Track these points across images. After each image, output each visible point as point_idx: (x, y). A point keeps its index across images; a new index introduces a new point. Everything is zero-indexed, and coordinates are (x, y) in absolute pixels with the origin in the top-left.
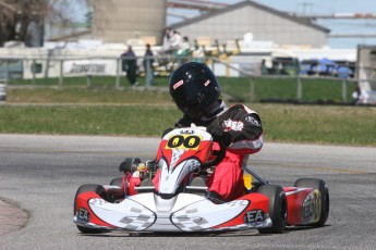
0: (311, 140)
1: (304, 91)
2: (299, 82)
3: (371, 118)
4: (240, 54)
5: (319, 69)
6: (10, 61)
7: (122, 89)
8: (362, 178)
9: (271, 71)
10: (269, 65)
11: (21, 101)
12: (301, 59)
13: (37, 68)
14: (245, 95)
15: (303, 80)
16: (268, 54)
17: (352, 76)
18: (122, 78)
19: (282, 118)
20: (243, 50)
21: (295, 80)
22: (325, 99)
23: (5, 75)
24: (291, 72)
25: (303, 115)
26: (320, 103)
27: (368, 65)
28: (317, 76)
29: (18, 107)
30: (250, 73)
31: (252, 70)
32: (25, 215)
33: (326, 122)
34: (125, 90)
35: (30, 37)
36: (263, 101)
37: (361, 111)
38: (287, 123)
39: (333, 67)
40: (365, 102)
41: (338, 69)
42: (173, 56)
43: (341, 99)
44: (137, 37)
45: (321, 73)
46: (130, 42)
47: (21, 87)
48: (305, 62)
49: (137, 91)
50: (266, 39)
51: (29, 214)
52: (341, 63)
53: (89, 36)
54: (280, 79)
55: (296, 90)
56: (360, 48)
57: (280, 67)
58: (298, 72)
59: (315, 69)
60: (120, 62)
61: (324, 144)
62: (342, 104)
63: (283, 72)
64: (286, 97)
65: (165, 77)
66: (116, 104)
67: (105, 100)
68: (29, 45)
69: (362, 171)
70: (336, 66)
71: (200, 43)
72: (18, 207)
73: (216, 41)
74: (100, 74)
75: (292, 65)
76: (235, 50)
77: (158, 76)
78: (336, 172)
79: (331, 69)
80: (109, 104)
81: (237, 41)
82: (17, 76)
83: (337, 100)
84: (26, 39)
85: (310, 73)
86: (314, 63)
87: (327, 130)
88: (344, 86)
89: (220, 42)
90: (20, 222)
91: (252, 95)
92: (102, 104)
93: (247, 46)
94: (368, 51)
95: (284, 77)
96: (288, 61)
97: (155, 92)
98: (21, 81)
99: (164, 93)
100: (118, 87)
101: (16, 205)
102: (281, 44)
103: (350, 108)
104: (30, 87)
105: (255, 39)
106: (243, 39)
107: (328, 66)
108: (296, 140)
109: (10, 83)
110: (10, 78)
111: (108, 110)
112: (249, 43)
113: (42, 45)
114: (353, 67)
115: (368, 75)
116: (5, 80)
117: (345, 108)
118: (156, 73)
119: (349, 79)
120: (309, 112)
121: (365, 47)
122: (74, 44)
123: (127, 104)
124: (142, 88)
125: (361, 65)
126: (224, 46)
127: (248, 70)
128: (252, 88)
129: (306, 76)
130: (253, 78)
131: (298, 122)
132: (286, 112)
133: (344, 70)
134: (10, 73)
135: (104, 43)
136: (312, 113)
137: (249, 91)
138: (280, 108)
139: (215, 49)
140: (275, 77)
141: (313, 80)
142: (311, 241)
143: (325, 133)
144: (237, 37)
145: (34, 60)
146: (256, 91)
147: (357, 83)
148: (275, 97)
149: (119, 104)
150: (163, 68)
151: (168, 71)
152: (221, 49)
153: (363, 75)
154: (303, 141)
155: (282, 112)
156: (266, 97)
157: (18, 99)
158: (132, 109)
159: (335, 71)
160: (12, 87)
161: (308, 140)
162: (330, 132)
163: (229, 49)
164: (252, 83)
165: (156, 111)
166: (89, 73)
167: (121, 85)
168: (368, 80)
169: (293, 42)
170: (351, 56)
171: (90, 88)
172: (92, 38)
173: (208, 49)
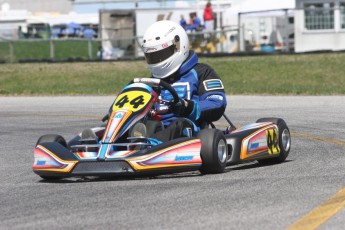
1: (56, 52)
2: (51, 43)
3: (113, 71)
5: (67, 31)
9: (27, 35)
10: (25, 30)
14: (6, 57)
15: (54, 42)
16: (24, 21)
17: (96, 36)
19: (38, 75)
21: (48, 42)
22: (74, 57)
24: (45, 36)
25: (55, 71)
26: (70, 60)
27: (109, 26)
28: (66, 38)
30: (9, 38)
31: (11, 35)
36: (21, 62)
37: (104, 66)
38: (43, 79)
39: (79, 29)
40: (109, 58)
41: (83, 31)
43: (88, 56)
45: (70, 35)
48: (56, 27)
52: (86, 26)
54: (35, 42)
55: (49, 51)
56: (101, 13)
57: (34, 31)
58: (50, 35)
59: (64, 32)
62: (89, 61)
63: (37, 36)
64: (41, 57)
70: (82, 28)
83: (84, 58)
85: (60, 35)
86: (63, 27)
87: (77, 83)
88: (90, 45)
91: (11, 56)
95: (38, 40)
96: (40, 27)
107: (75, 29)
108: (51, 93)
114: (96, 28)
115: (110, 35)
117: (91, 63)
119: (93, 39)
120: (60, 69)
121: (106, 11)
125: (103, 26)
127: (7, 35)
128: (11, 51)
129: (56, 38)
130: (12, 42)
131: (52, 78)
132: (41, 69)
133: (89, 32)
137: (9, 53)
138: (36, 67)
140: (31, 40)
141: (63, 41)
143: (75, 86)
146: (15, 53)
147: (100, 43)
148: (32, 57)
153: (105, 35)
154: (57, 94)
155: (38, 70)
156: (24, 58)
159: (81, 33)
161: (61, 93)
164: (11, 46)
168: (109, 40)
170: (94, 19)
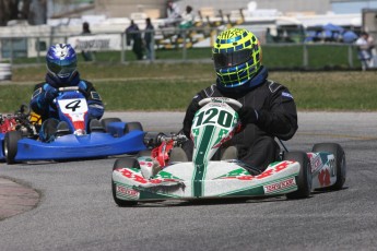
0: (320, 107)
4: (245, 23)
6: (14, 40)
7: (127, 63)
8: (372, 144)
11: (27, 80)
12: (306, 26)
13: (41, 46)
18: (127, 52)
20: (248, 19)
23: (10, 54)
29: (25, 86)
32: (36, 194)
33: (333, 89)
34: (131, 65)
35: (33, 15)
42: (178, 29)
44: (140, 10)
46: (133, 16)
47: (26, 66)
49: (143, 65)
50: (269, 7)
51: (40, 193)
53: (92, 11)
60: (125, 36)
61: (332, 111)
65: (169, 49)
66: (122, 79)
67: (111, 76)
68: (32, 23)
69: (372, 136)
71: (204, 13)
72: (29, 187)
73: (220, 11)
74: (105, 49)
75: (296, 32)
76: (239, 19)
77: (164, 49)
78: (347, 139)
79: (336, 35)
80: (114, 79)
81: (241, 10)
82: (21, 55)
84: (29, 17)
89: (224, 12)
90: (32, 202)
92: (108, 80)
93: (251, 15)
94: (373, 15)
97: (161, 65)
98: (26, 60)
99: (170, 66)
100: (123, 61)
101: (27, 185)
102: (285, 12)
103: (357, 73)
104: (35, 65)
105: (259, 7)
106: (246, 8)
109: (15, 62)
110: (14, 57)
111: (114, 85)
112: (253, 12)
113: (45, 22)
116: (10, 59)
118: (161, 46)
122: (77, 20)
123: (133, 79)
124: (148, 62)
126: (228, 16)
134: (15, 52)
135: (107, 17)
136: (319, 80)
139: (219, 19)
142: (324, 210)
144: (240, 6)
145: (38, 38)
149: (125, 79)
150: (168, 41)
151: (173, 43)
152: (225, 19)
157: (23, 78)
158: (139, 83)
160: (16, 67)
162: (338, 99)
163: (233, 19)
165: (163, 84)
166: (93, 49)
167: (126, 60)
169: (297, 9)
171: (95, 64)
172: (95, 14)
173: (212, 19)
